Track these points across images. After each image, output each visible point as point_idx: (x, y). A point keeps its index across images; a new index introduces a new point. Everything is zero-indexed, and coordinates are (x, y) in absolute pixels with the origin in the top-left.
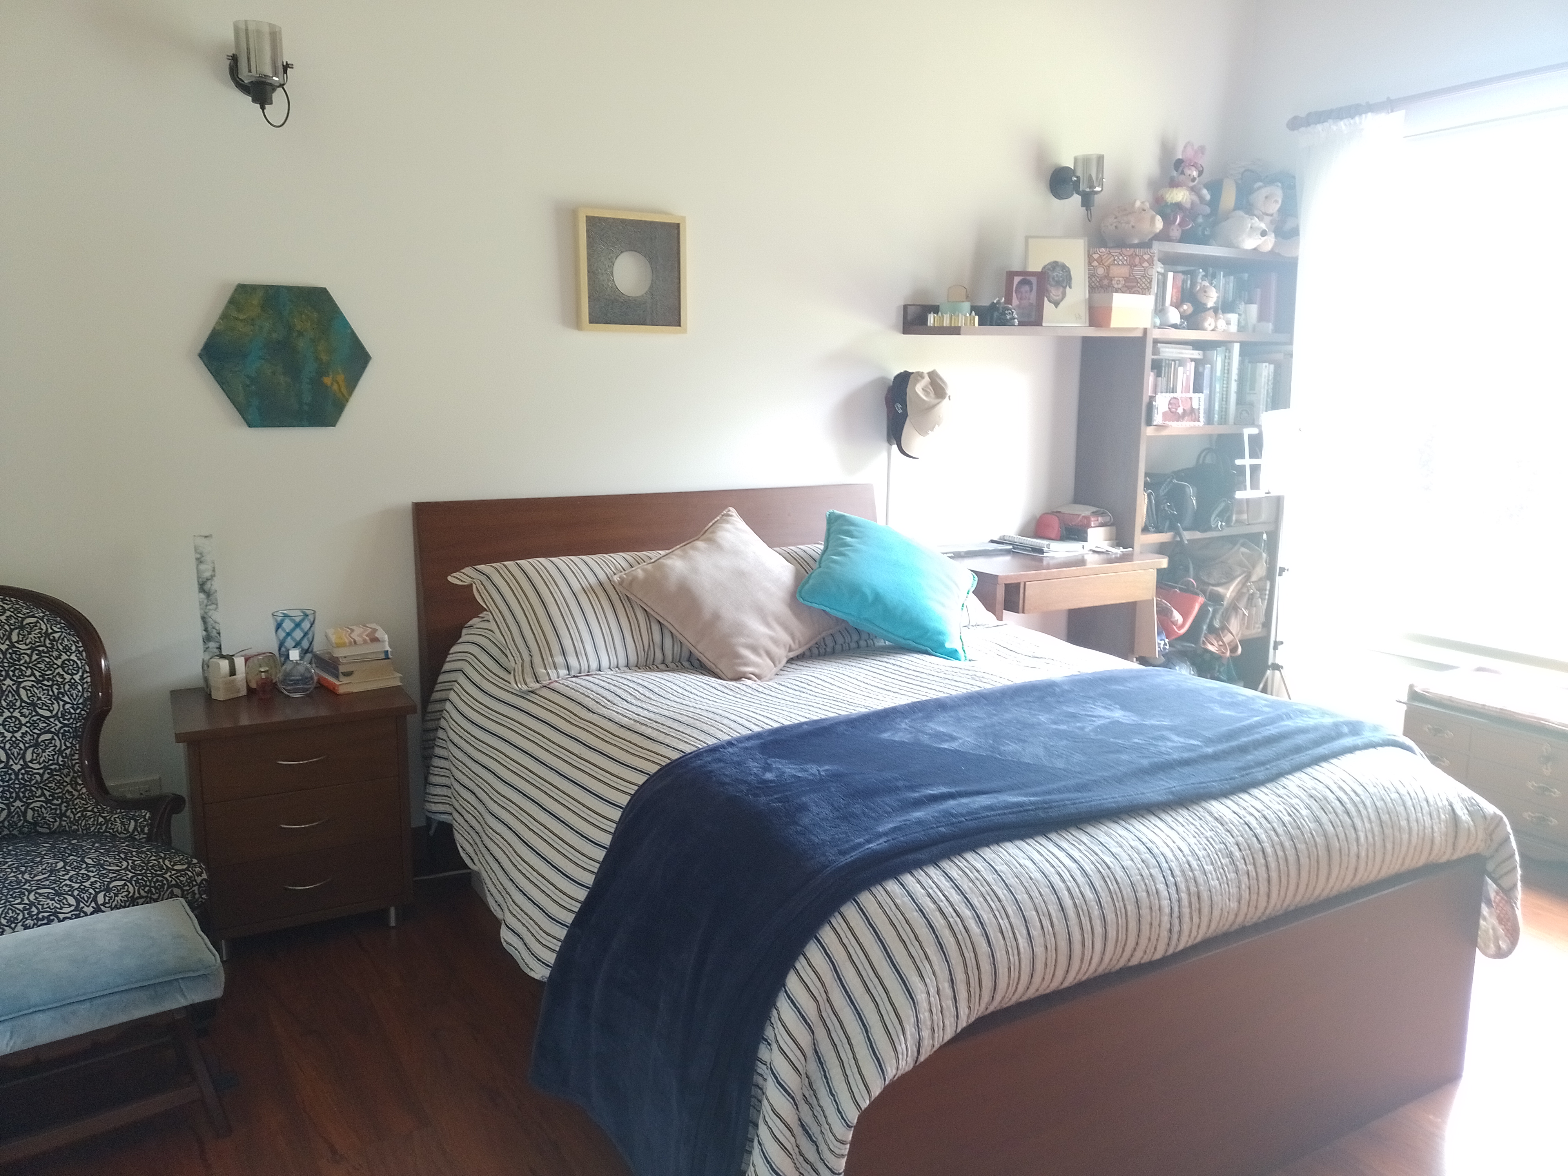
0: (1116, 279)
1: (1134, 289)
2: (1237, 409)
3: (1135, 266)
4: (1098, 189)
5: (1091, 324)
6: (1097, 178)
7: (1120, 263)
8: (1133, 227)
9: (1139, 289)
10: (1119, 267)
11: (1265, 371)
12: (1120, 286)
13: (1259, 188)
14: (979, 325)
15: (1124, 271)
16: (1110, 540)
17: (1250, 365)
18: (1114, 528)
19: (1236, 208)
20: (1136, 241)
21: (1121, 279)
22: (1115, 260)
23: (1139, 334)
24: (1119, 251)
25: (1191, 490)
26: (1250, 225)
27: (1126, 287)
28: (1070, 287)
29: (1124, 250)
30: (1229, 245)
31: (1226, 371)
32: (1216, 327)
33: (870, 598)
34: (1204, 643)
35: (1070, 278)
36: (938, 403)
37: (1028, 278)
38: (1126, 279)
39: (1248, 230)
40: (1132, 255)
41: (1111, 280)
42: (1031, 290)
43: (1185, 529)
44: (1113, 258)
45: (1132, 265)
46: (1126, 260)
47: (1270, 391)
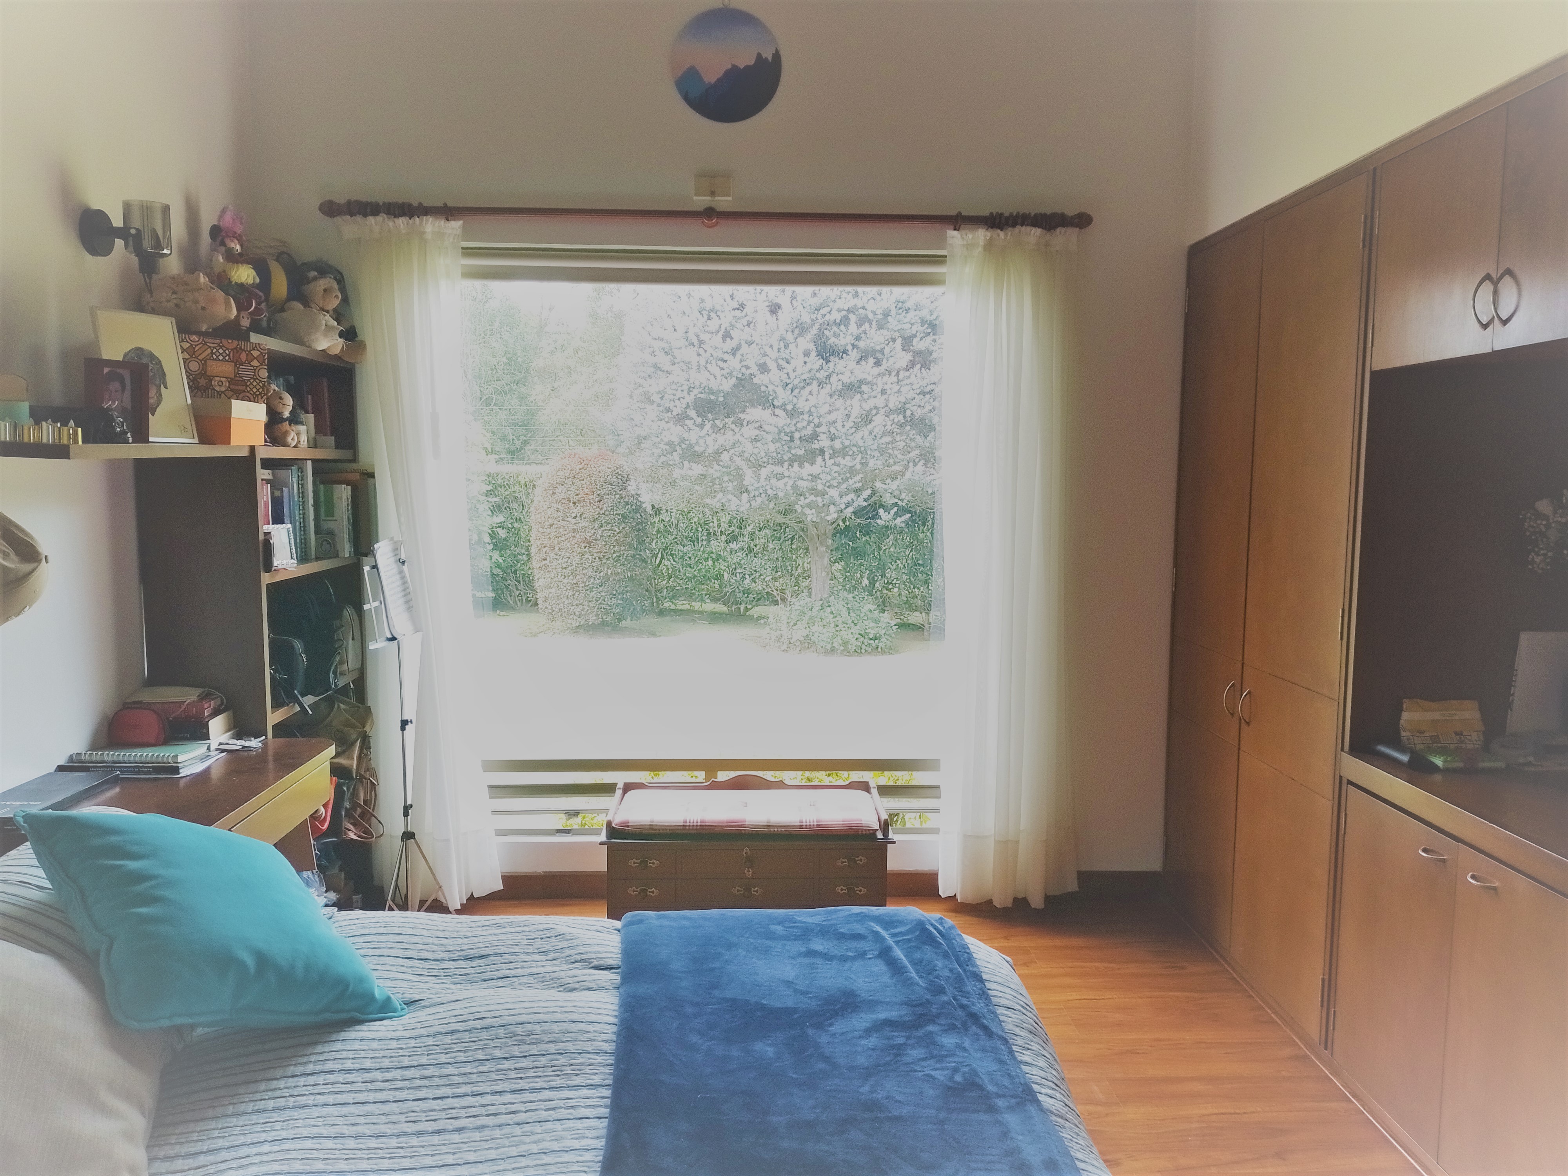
0: (218, 379)
1: (242, 395)
2: (316, 539)
3: (241, 364)
4: (166, 251)
5: (202, 442)
6: (164, 237)
7: (221, 358)
8: (203, 308)
9: (249, 395)
10: (219, 363)
11: (343, 493)
12: (223, 389)
13: (315, 279)
14: (83, 442)
15: (228, 369)
16: (229, 730)
17: (322, 486)
18: (231, 712)
19: (290, 298)
20: (204, 328)
21: (223, 379)
22: (212, 353)
23: (245, 453)
24: (218, 342)
25: (298, 645)
26: (324, 322)
27: (231, 390)
28: (166, 387)
29: (224, 341)
30: (300, 342)
31: (301, 495)
32: (299, 442)
33: (250, 961)
34: (345, 834)
35: (164, 375)
36: (33, 570)
37: (118, 370)
38: (231, 381)
39: (324, 327)
40: (236, 348)
41: (211, 380)
42: (123, 388)
43: (303, 695)
44: (209, 351)
45: (238, 363)
46: (229, 355)
47: (350, 516)
